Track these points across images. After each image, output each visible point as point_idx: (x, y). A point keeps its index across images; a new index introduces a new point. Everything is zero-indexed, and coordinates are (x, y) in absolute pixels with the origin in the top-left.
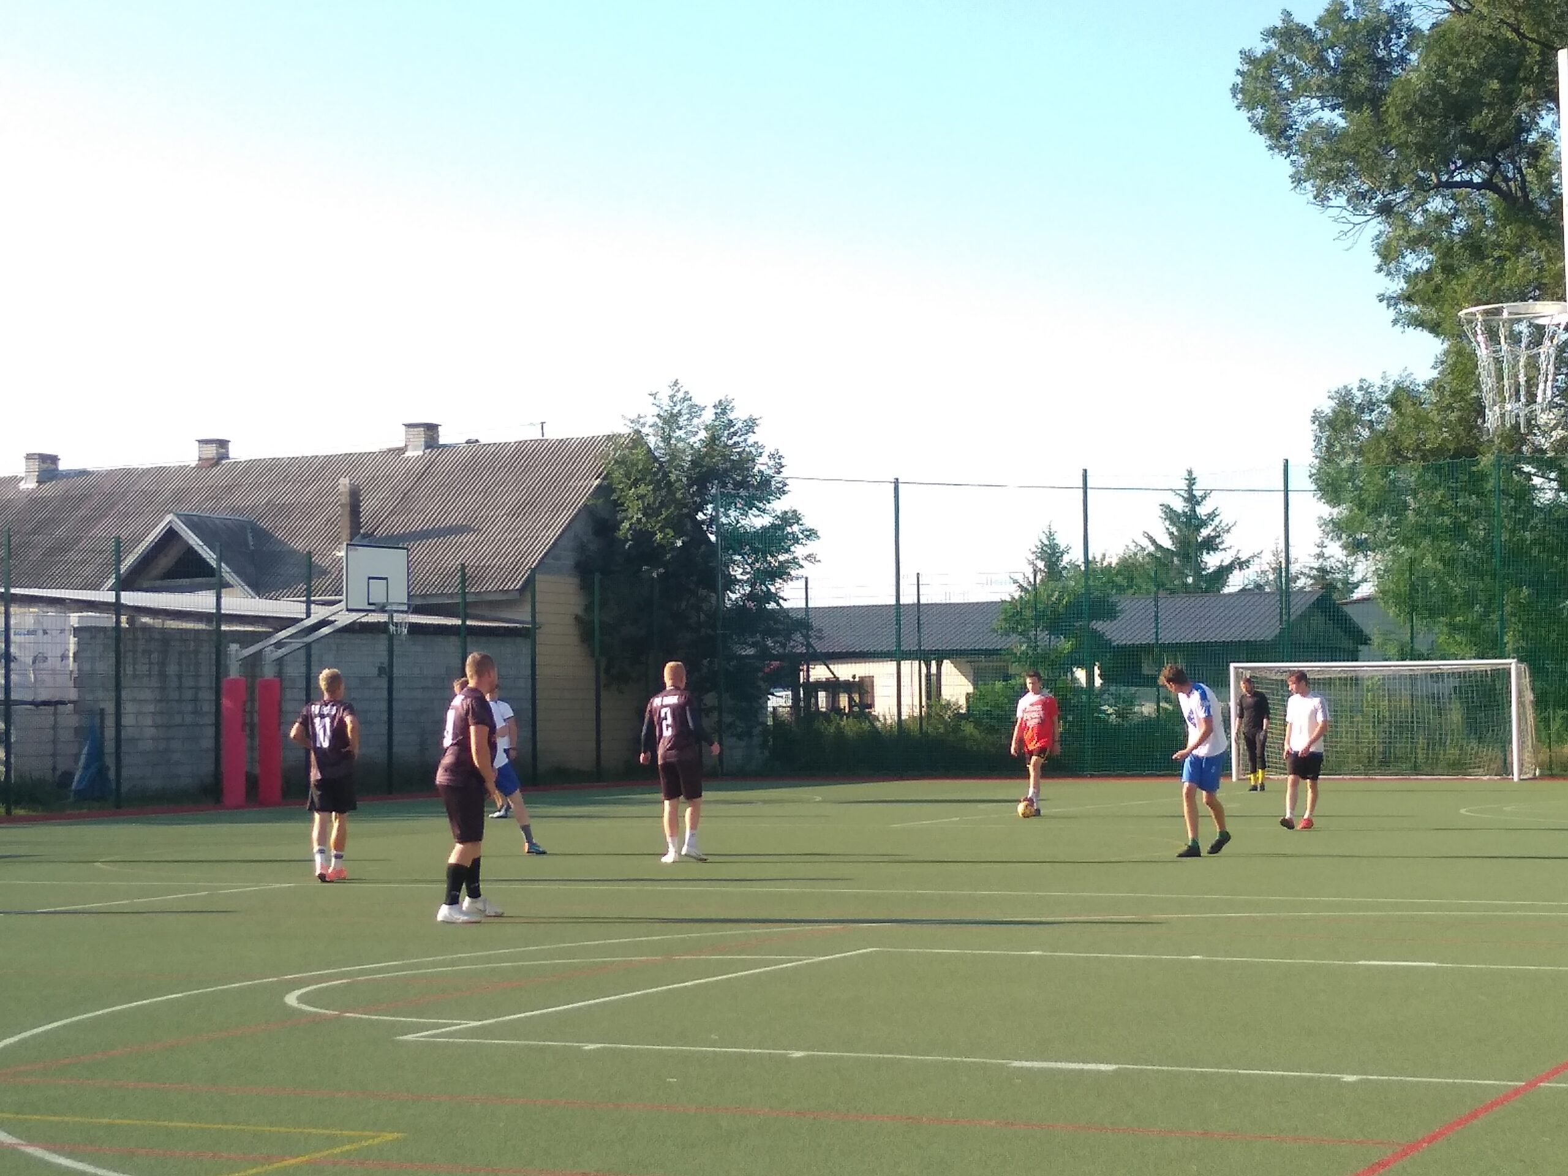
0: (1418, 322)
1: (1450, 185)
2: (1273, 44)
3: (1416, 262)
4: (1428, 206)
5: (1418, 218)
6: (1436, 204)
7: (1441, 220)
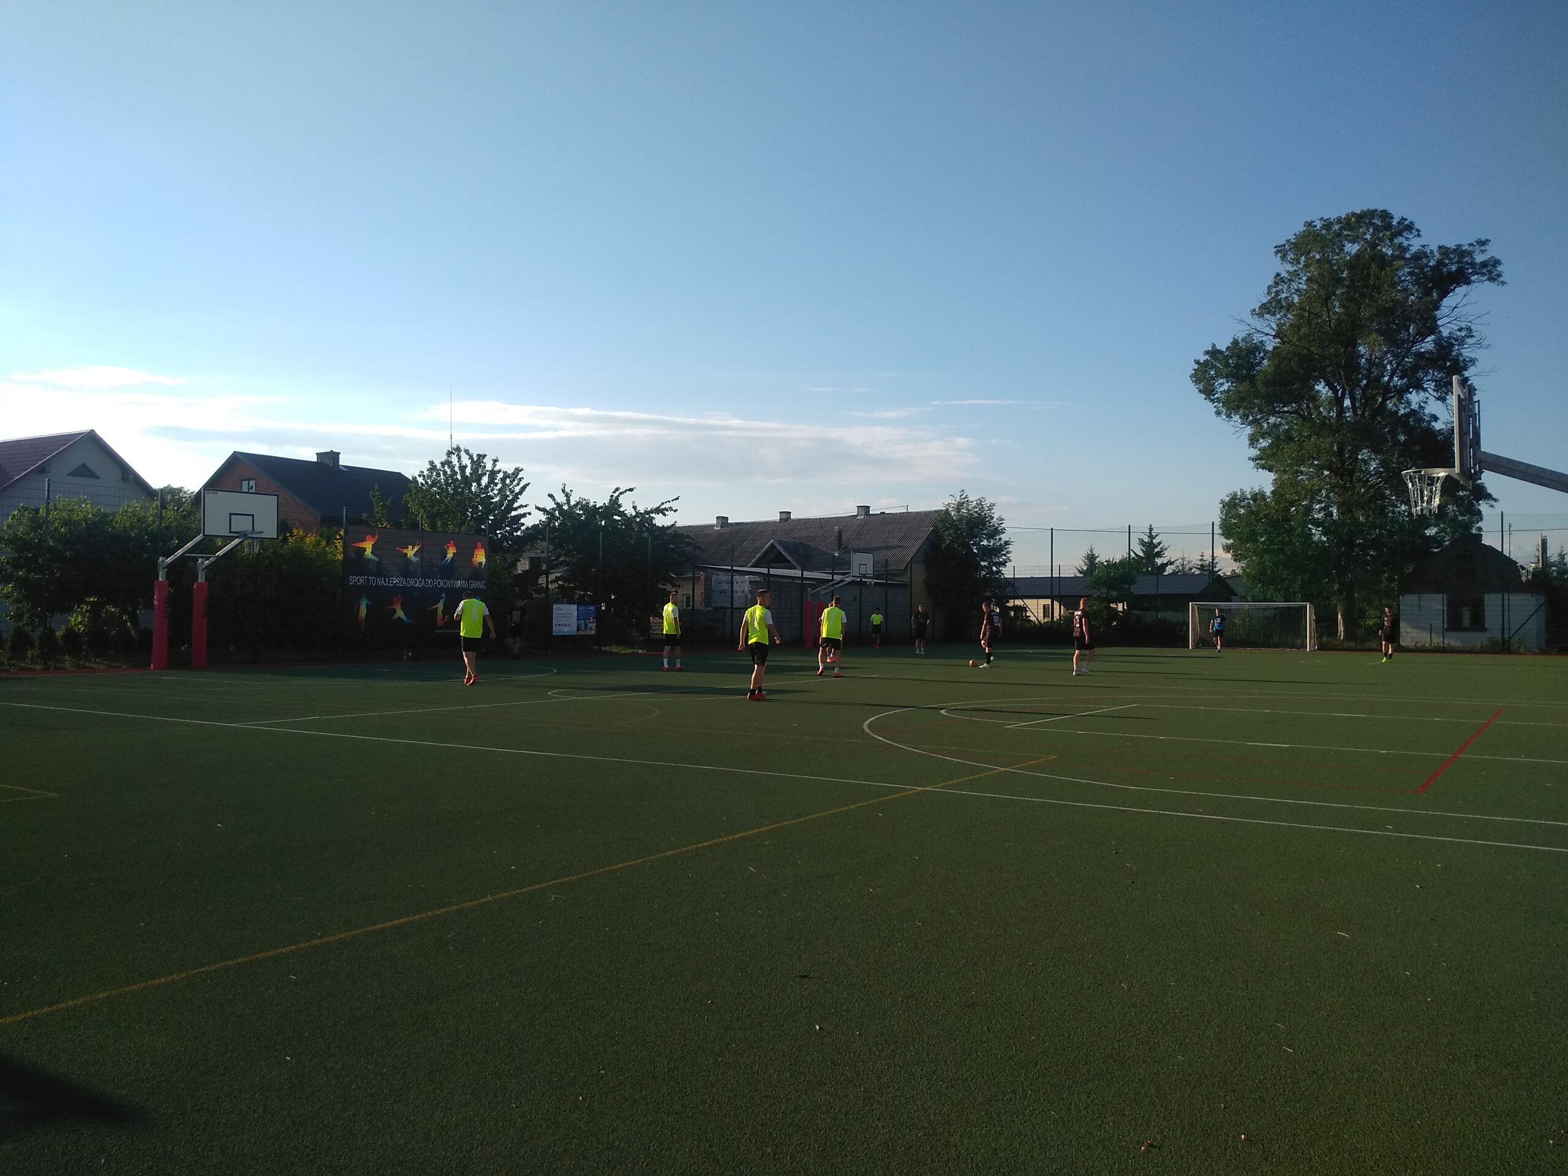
0: (1263, 467)
1: (1279, 412)
2: (1207, 357)
3: (1264, 443)
4: (1269, 421)
5: (1265, 425)
6: (1272, 420)
7: (1276, 426)
